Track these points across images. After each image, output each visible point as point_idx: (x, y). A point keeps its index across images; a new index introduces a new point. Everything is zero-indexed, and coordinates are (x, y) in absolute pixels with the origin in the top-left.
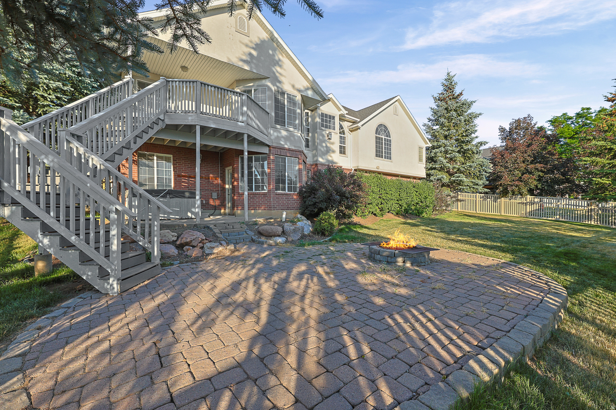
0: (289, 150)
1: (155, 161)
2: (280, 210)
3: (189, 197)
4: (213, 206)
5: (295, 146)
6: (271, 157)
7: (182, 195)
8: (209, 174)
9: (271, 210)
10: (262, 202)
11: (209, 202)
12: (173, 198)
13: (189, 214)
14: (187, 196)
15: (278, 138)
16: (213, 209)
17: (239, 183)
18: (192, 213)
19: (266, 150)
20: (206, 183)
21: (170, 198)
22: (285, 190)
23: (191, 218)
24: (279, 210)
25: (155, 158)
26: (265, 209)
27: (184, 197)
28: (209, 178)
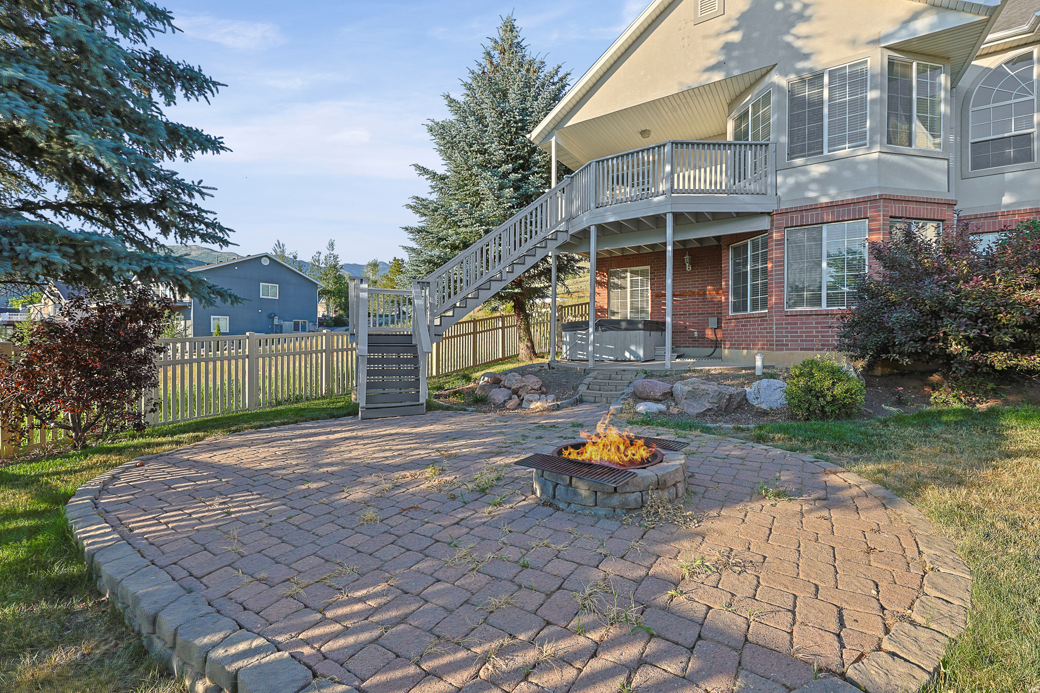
0: (831, 206)
1: (629, 279)
2: (799, 352)
3: (626, 329)
4: (711, 340)
5: (854, 191)
6: (774, 235)
7: (617, 326)
8: (706, 286)
9: (772, 350)
10: (759, 333)
11: (705, 334)
12: (606, 331)
13: (627, 355)
14: (623, 328)
15: (800, 187)
16: (711, 347)
17: (728, 299)
18: (631, 352)
19: (763, 224)
20: (700, 302)
21: (603, 331)
22: (820, 305)
23: (630, 361)
24: (797, 349)
25: (629, 274)
26: (763, 349)
27: (620, 329)
28: (705, 294)
